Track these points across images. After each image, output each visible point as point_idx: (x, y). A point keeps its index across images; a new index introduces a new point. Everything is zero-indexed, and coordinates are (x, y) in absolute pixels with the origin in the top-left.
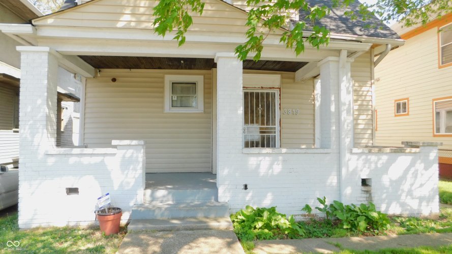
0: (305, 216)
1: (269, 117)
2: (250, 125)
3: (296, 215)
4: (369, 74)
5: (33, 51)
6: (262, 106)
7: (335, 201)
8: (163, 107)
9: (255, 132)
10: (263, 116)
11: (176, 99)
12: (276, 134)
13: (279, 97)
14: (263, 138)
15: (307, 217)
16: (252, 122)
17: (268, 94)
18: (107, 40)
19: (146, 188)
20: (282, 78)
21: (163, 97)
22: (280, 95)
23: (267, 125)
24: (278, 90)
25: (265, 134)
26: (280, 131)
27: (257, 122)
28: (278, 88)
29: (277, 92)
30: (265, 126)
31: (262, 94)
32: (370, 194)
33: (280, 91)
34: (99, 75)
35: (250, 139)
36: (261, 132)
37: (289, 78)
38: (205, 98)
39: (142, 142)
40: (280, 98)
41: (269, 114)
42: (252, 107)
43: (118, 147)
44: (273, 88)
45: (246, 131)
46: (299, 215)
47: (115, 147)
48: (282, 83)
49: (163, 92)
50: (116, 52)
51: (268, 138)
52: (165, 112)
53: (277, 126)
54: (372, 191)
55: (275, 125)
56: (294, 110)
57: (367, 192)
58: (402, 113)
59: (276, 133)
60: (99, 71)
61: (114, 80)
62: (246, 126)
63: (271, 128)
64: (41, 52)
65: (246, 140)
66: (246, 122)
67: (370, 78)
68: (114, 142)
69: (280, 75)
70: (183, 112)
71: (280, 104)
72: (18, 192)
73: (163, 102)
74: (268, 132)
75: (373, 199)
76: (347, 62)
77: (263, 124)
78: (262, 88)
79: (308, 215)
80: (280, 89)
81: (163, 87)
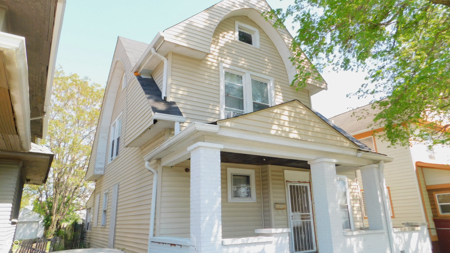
2: (295, 213)
5: (210, 147)
6: (300, 197)
8: (226, 197)
9: (298, 219)
11: (235, 189)
13: (310, 190)
16: (296, 210)
18: (254, 141)
21: (226, 188)
22: (310, 188)
23: (305, 212)
26: (313, 218)
27: (299, 211)
28: (308, 182)
29: (308, 186)
30: (304, 214)
31: (300, 187)
33: (310, 185)
35: (296, 225)
36: (302, 219)
38: (256, 189)
42: (295, 197)
44: (306, 182)
45: (293, 218)
49: (226, 183)
50: (259, 152)
51: (307, 224)
52: (229, 201)
53: (311, 213)
55: (309, 212)
59: (311, 219)
62: (293, 214)
63: (308, 215)
64: (216, 148)
65: (294, 226)
66: (293, 210)
70: (242, 201)
73: (226, 192)
74: (306, 219)
77: (302, 212)
78: (299, 182)
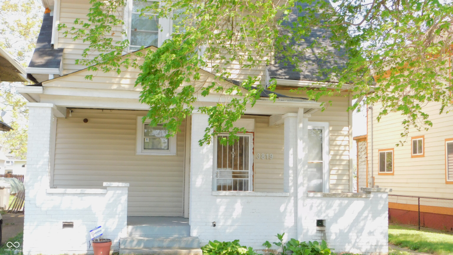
0: (265, 250)
1: (242, 162)
3: (258, 250)
4: (346, 118)
6: (235, 150)
7: (292, 239)
8: (135, 150)
9: (227, 176)
10: (235, 160)
11: (148, 141)
12: (249, 179)
13: (252, 141)
14: (235, 182)
15: (267, 252)
16: (225, 166)
17: (241, 139)
19: (128, 224)
20: (256, 122)
21: (135, 139)
22: (253, 139)
23: (240, 169)
24: (252, 134)
25: (238, 179)
26: (253, 176)
27: (230, 166)
28: (251, 132)
29: (250, 136)
30: (238, 171)
32: (325, 234)
33: (254, 135)
34: (70, 115)
35: (222, 183)
36: (234, 177)
37: (264, 122)
38: (177, 140)
39: (128, 185)
40: (254, 143)
41: (242, 159)
42: (225, 151)
43: (108, 188)
44: (247, 132)
45: (219, 175)
46: (260, 250)
47: (105, 188)
48: (256, 127)
49: (135, 134)
51: (241, 183)
52: (137, 154)
53: (250, 171)
54: (326, 231)
55: (248, 169)
56: (267, 155)
57: (322, 231)
58: (418, 154)
59: (249, 177)
60: (72, 112)
61: (86, 121)
62: (218, 170)
63: (244, 173)
65: (218, 185)
66: (219, 166)
67: (347, 123)
68: (105, 184)
69: (253, 120)
70: (155, 154)
71: (253, 149)
72: (23, 224)
73: (135, 144)
74: (241, 177)
75: (327, 238)
76: (304, 117)
77: (235, 168)
79: (268, 250)
80: (253, 133)
81: (135, 129)
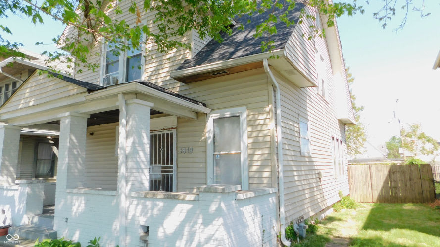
2: (154, 166)
4: (266, 98)
6: (163, 147)
9: (158, 171)
13: (176, 137)
16: (156, 162)
17: (167, 135)
23: (167, 164)
25: (165, 174)
26: (176, 171)
27: (160, 162)
28: (175, 128)
29: (174, 132)
30: (165, 166)
31: (163, 135)
32: (147, 244)
35: (155, 178)
36: (163, 172)
44: (172, 128)
48: (178, 123)
51: (168, 178)
53: (174, 165)
56: (188, 149)
57: (145, 241)
59: (173, 172)
63: (171, 168)
66: (152, 163)
67: (267, 103)
69: (176, 116)
71: (177, 144)
74: (168, 172)
77: (163, 163)
78: (164, 129)
